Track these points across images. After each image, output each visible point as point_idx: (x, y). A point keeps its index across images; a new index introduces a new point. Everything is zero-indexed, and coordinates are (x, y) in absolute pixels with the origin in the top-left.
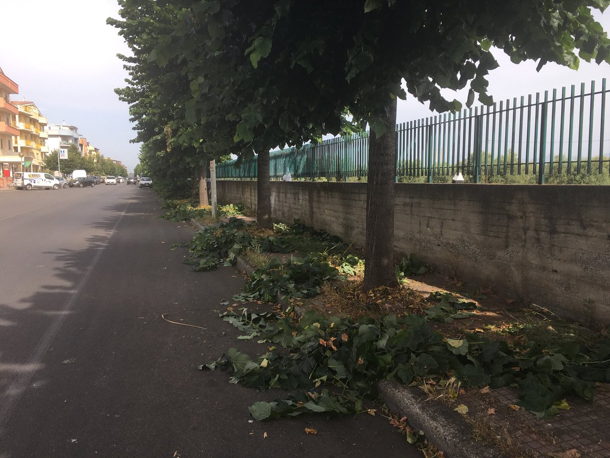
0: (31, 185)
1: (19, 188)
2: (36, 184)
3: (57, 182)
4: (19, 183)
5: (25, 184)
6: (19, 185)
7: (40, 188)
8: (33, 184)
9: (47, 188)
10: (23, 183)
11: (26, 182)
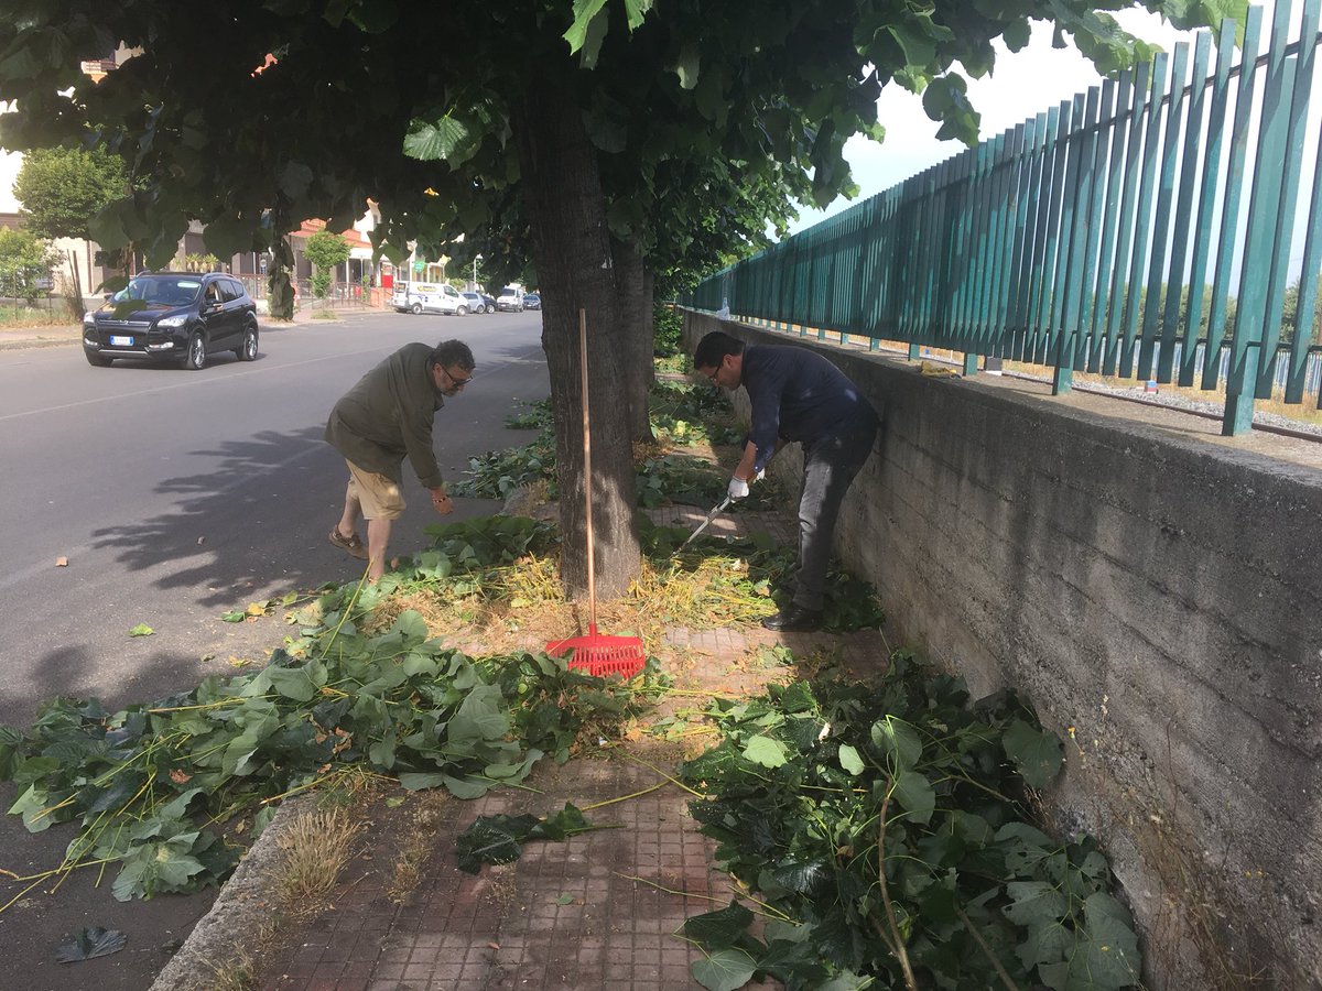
0: (420, 305)
1: (402, 310)
2: (429, 304)
3: (465, 302)
4: (401, 300)
5: (411, 303)
6: (402, 304)
7: (436, 312)
8: (424, 304)
9: (448, 313)
10: (407, 302)
11: (413, 300)
